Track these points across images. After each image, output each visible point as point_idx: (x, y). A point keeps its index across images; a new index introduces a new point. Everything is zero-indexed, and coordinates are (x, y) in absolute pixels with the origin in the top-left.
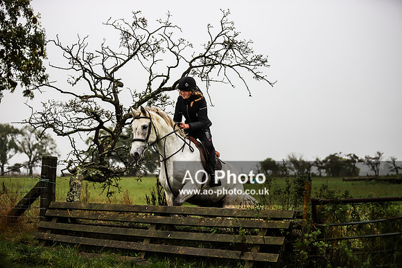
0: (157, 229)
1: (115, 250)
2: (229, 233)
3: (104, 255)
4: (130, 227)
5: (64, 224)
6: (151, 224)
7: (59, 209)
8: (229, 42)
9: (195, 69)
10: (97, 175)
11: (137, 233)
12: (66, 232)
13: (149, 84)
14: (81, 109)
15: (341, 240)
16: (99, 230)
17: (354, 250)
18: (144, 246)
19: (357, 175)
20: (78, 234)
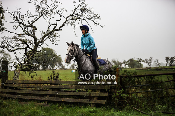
0: (52, 91)
1: (34, 100)
2: (84, 92)
3: (29, 103)
4: (41, 90)
5: (12, 90)
6: (50, 88)
7: (10, 83)
8: (83, 9)
9: (69, 21)
10: (26, 68)
11: (44, 93)
12: (13, 93)
13: (49, 28)
14: (18, 40)
15: (133, 93)
16: (27, 92)
17: (139, 98)
18: (47, 98)
19: (142, 67)
20: (18, 94)
